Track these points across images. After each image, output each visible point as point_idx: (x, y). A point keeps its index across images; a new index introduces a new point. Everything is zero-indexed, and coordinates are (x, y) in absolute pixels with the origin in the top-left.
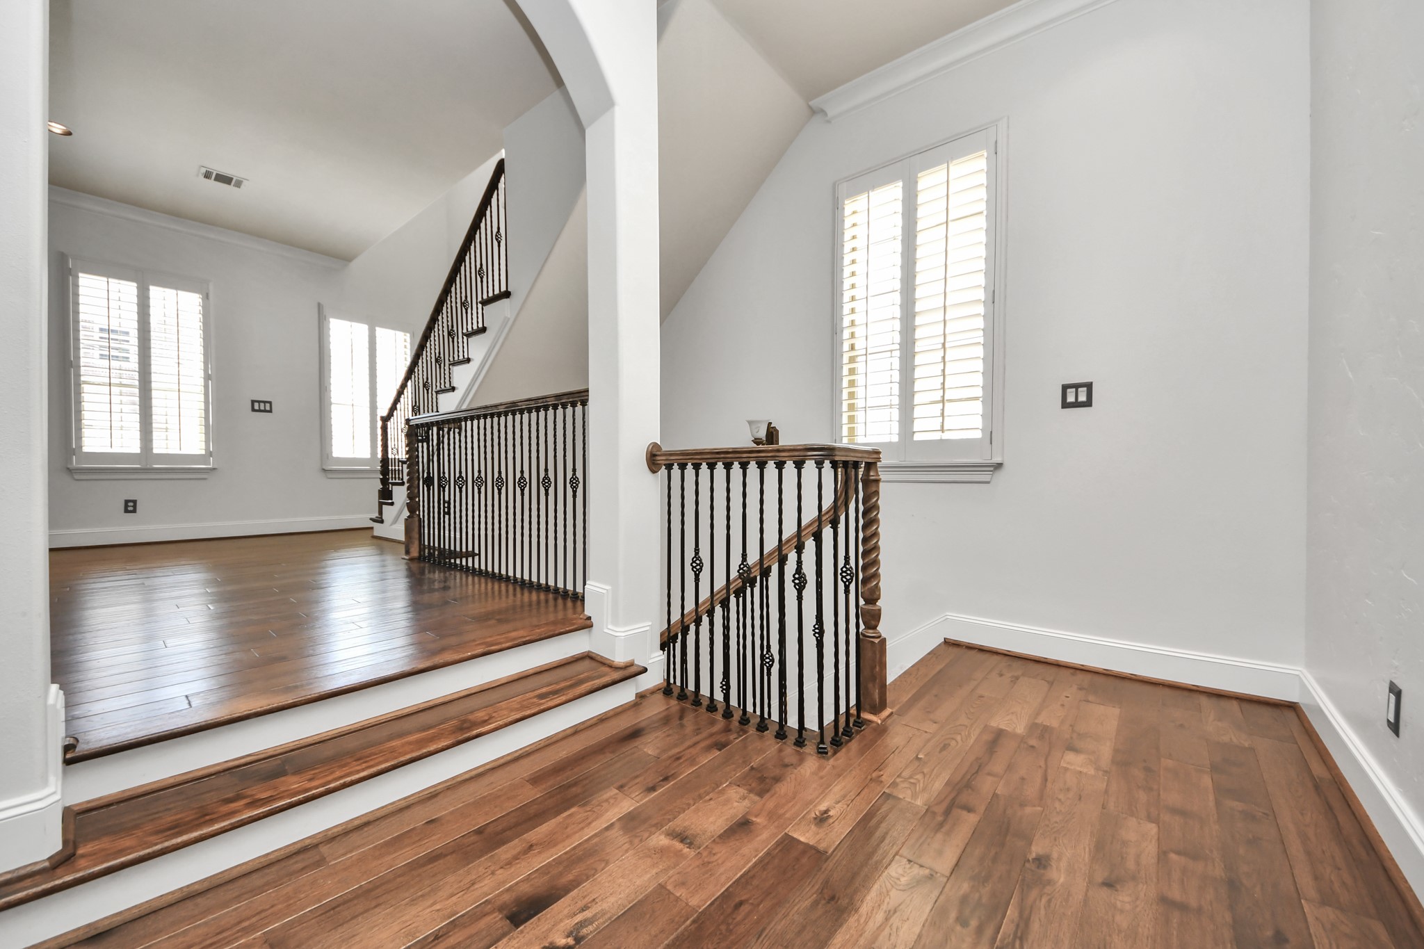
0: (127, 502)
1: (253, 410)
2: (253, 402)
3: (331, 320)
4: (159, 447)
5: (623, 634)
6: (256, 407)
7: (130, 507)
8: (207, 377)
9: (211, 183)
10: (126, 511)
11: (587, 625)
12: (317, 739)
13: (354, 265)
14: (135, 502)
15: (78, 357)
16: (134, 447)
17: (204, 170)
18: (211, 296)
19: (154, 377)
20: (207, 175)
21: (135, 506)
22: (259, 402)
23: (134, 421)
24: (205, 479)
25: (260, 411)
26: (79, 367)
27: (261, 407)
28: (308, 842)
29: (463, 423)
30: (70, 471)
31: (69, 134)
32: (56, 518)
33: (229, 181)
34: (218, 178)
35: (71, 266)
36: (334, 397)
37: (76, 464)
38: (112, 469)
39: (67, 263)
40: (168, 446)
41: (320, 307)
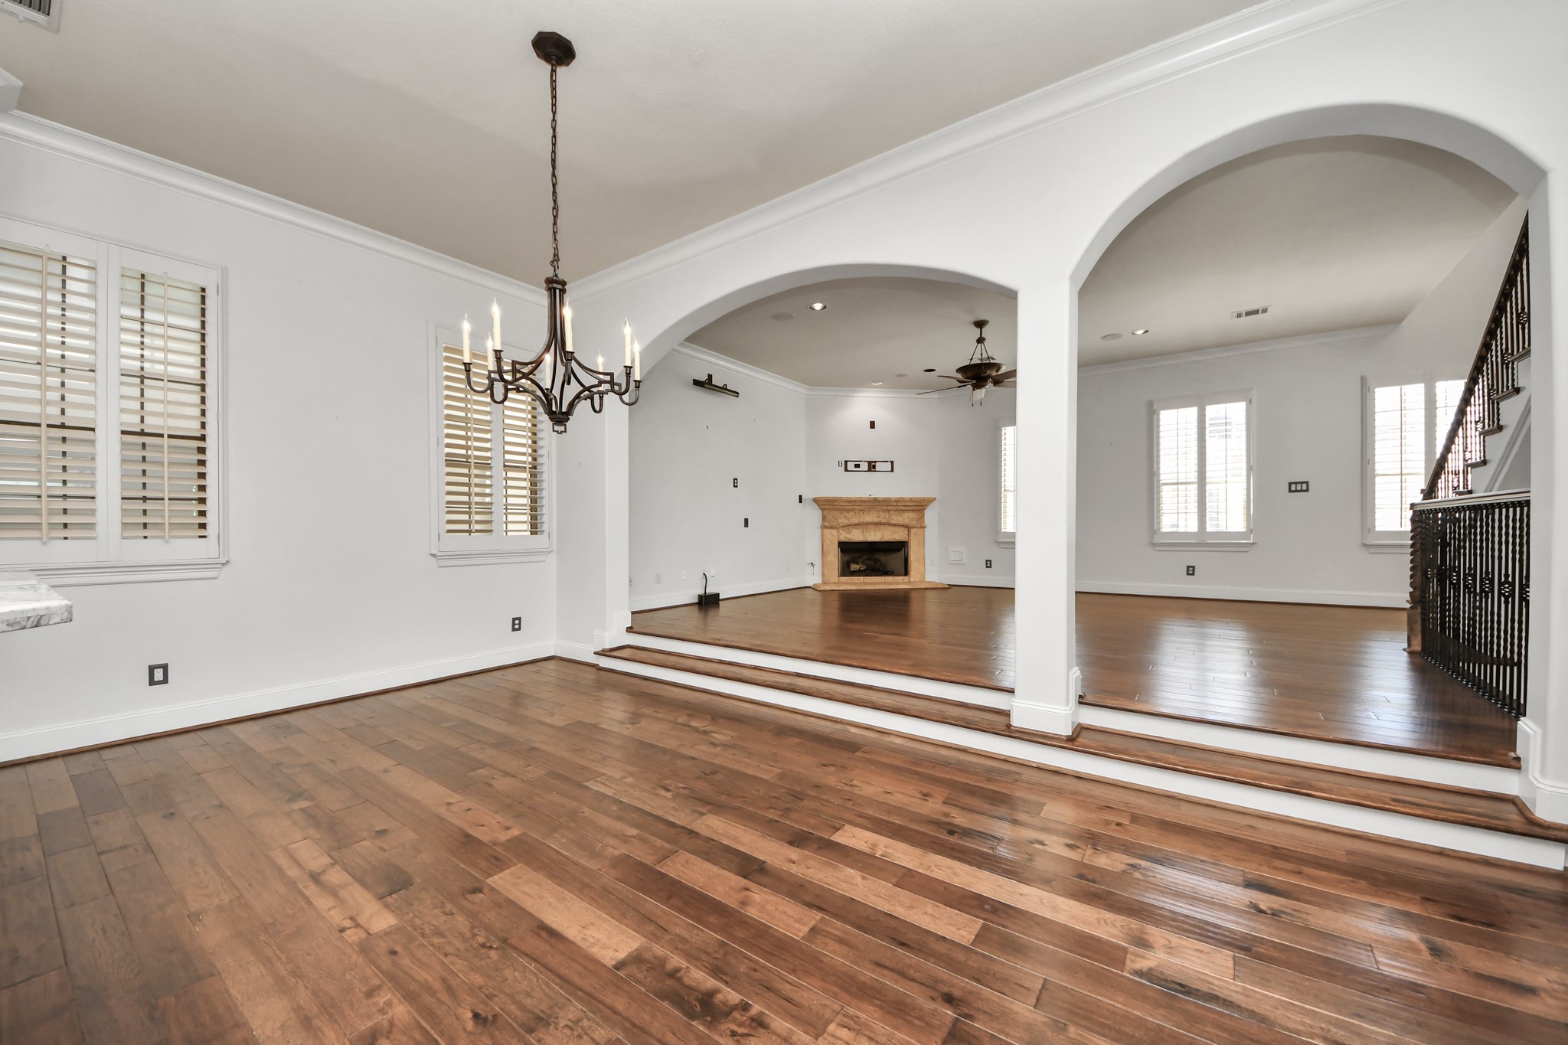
0: (1188, 567)
1: (1290, 491)
2: (1290, 484)
3: (1378, 389)
4: (1210, 528)
5: (1549, 789)
6: (1294, 488)
7: (1191, 571)
8: (1250, 468)
9: (1244, 319)
10: (1188, 574)
11: (1515, 765)
12: (1230, 752)
13: (1404, 323)
14: (1194, 567)
15: (1158, 468)
16: (1193, 527)
17: (1236, 314)
18: (1253, 401)
19: (1208, 475)
20: (1239, 316)
21: (1194, 571)
22: (1296, 483)
23: (1193, 507)
24: (1246, 550)
25: (1297, 491)
26: (1160, 473)
27: (1298, 487)
28: (1176, 795)
29: (1497, 511)
30: (1153, 545)
31: (1147, 332)
33: (1256, 312)
34: (1248, 314)
35: (1155, 408)
36: (1379, 468)
37: (1156, 540)
38: (1179, 543)
39: (1153, 407)
40: (1218, 526)
41: (1363, 380)
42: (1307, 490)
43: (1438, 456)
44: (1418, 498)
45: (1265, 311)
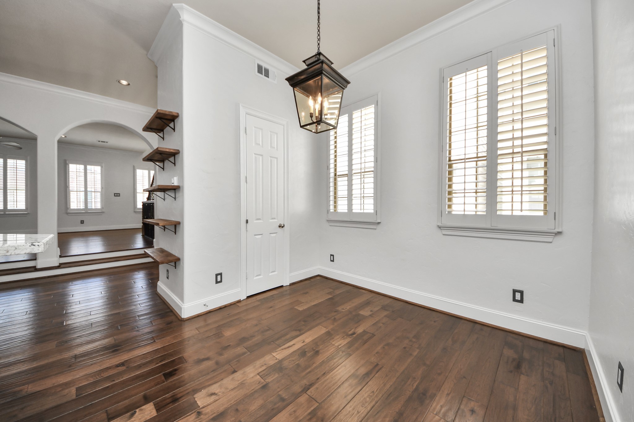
0: (81, 221)
2: (115, 194)
3: (137, 170)
4: (89, 207)
6: (116, 195)
7: (82, 222)
8: (102, 188)
9: (100, 143)
10: (81, 223)
14: (83, 221)
15: (69, 185)
16: (83, 207)
17: (98, 141)
18: (103, 167)
21: (83, 222)
22: (116, 194)
23: (83, 200)
24: (101, 215)
25: (116, 196)
26: (69, 187)
27: (117, 195)
30: (67, 213)
31: (66, 137)
32: (59, 225)
33: (104, 142)
34: (102, 142)
35: (67, 162)
36: (138, 191)
37: (69, 211)
38: (77, 213)
39: (66, 162)
40: (92, 206)
41: (134, 167)
42: (119, 196)
43: (151, 183)
44: (145, 200)
45: (107, 142)
